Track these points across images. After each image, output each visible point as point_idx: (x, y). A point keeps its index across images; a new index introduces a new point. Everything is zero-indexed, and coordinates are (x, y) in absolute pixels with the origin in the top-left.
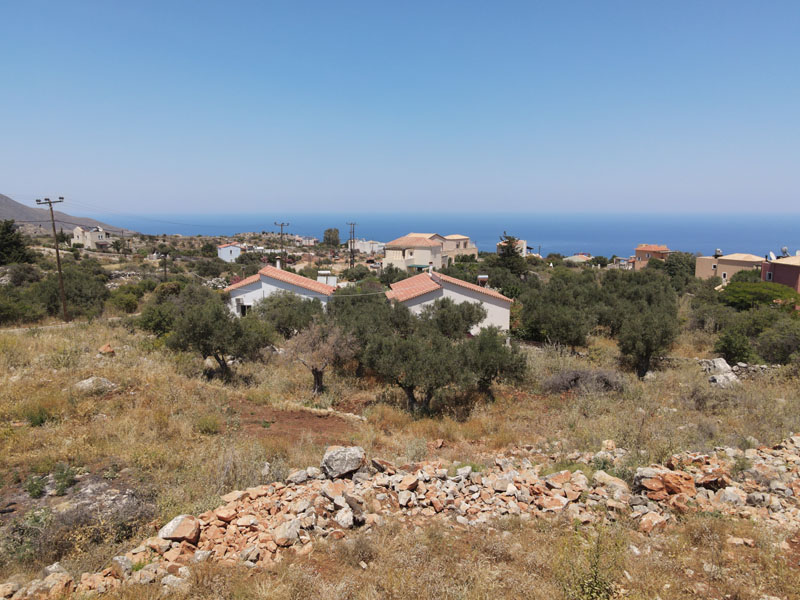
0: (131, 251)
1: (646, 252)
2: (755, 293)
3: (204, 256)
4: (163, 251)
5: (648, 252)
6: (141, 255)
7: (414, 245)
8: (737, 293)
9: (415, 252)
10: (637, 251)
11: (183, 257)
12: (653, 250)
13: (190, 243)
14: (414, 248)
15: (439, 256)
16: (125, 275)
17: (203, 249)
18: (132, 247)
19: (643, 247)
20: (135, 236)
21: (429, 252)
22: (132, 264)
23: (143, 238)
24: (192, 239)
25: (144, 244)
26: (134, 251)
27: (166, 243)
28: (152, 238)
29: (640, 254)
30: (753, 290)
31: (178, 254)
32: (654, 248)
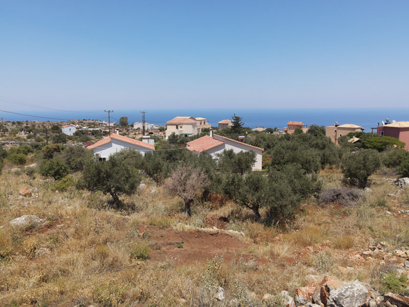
0: (7, 130)
1: (292, 125)
2: (381, 142)
3: (53, 132)
4: (28, 130)
5: (294, 126)
6: (14, 133)
7: (182, 122)
8: (372, 142)
9: (183, 126)
10: (288, 125)
11: (41, 133)
12: (296, 124)
13: (43, 125)
14: (183, 124)
15: (196, 128)
16: (8, 144)
17: (52, 129)
18: (8, 128)
19: (291, 123)
20: (9, 122)
21: (191, 126)
22: (10, 138)
23: (14, 123)
24: (44, 123)
25: (15, 126)
26: (9, 130)
27: (28, 125)
28: (19, 123)
29: (290, 126)
30: (380, 141)
31: (38, 131)
32: (296, 123)
